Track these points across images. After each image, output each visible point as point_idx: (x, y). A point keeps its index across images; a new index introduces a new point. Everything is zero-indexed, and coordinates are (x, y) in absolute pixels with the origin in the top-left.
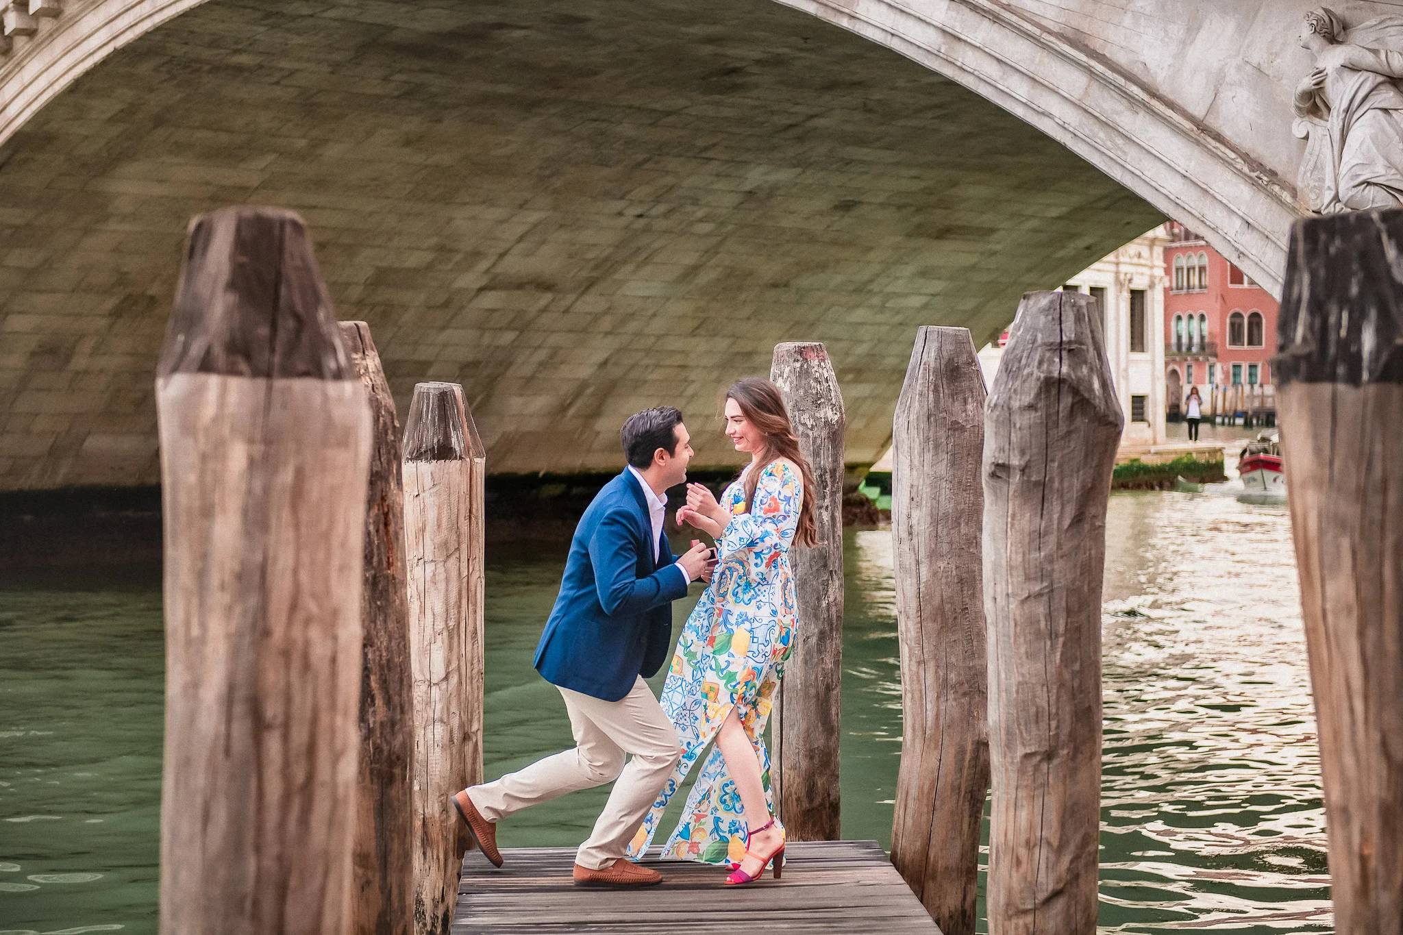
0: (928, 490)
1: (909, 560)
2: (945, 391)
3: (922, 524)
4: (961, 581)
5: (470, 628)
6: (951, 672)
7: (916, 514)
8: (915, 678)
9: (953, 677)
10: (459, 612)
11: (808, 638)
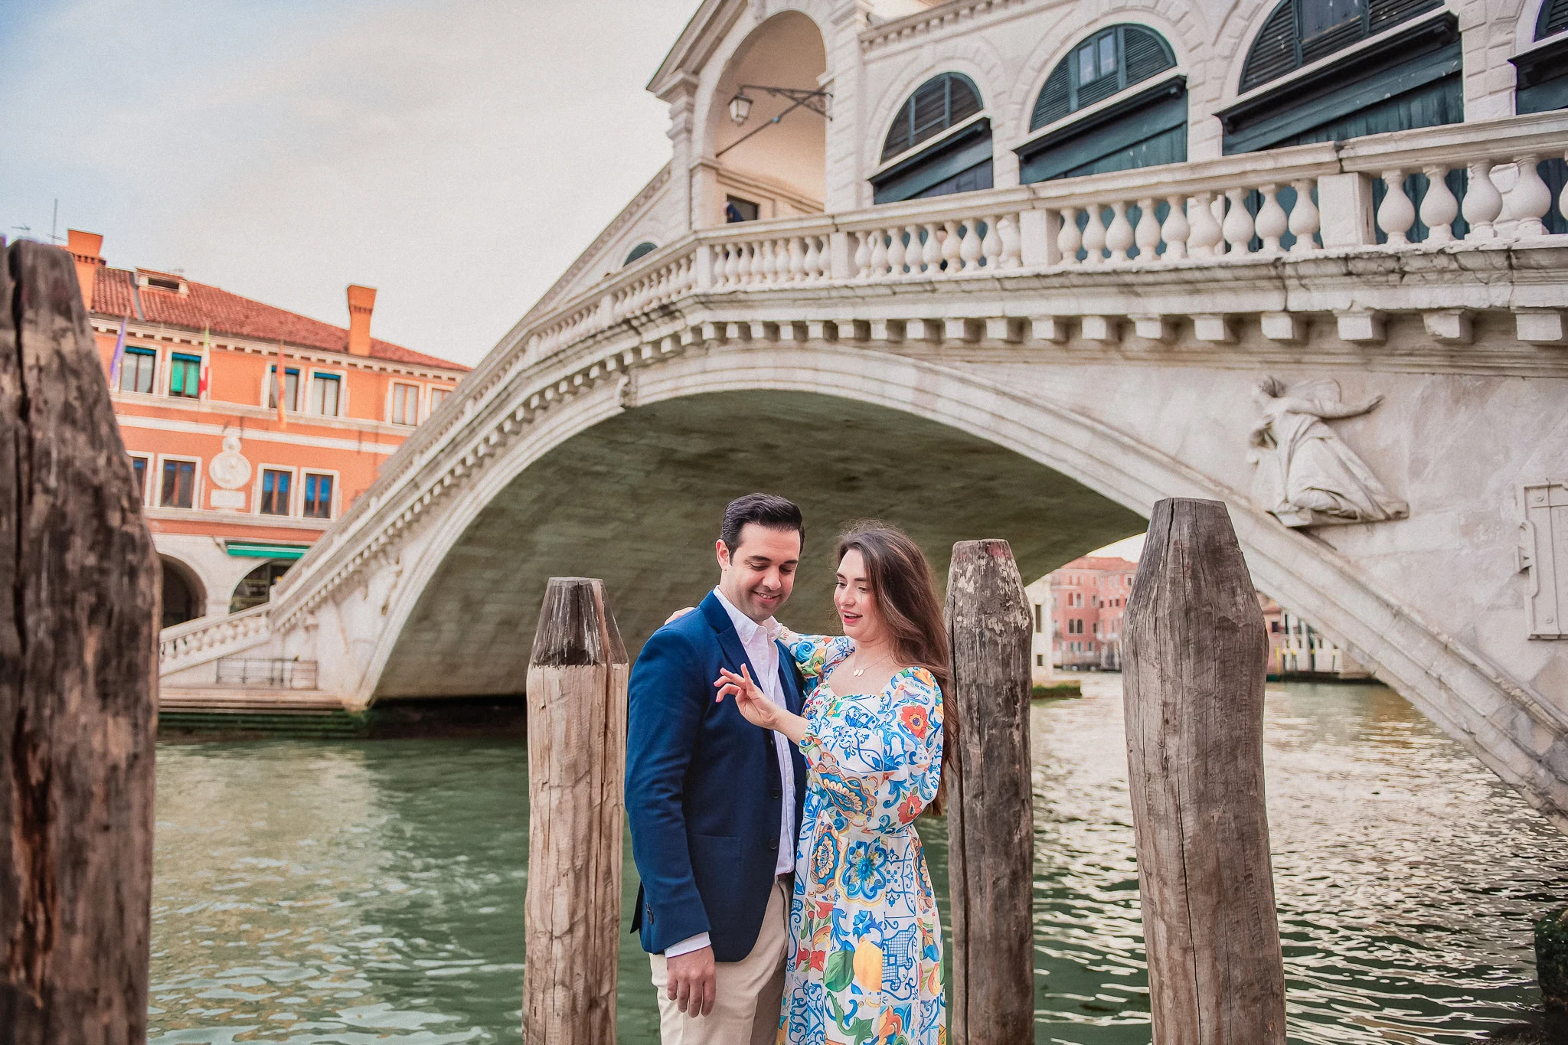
0: (1191, 710)
1: (1164, 804)
2: (1206, 577)
3: (1183, 756)
4: (1241, 836)
5: (602, 868)
6: (1235, 967)
7: (1173, 743)
8: (1179, 970)
9: (1238, 974)
10: (589, 849)
11: (998, 879)
